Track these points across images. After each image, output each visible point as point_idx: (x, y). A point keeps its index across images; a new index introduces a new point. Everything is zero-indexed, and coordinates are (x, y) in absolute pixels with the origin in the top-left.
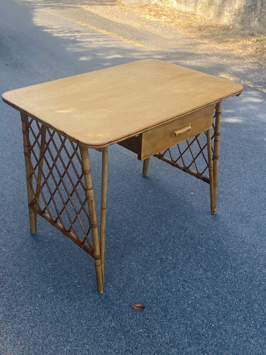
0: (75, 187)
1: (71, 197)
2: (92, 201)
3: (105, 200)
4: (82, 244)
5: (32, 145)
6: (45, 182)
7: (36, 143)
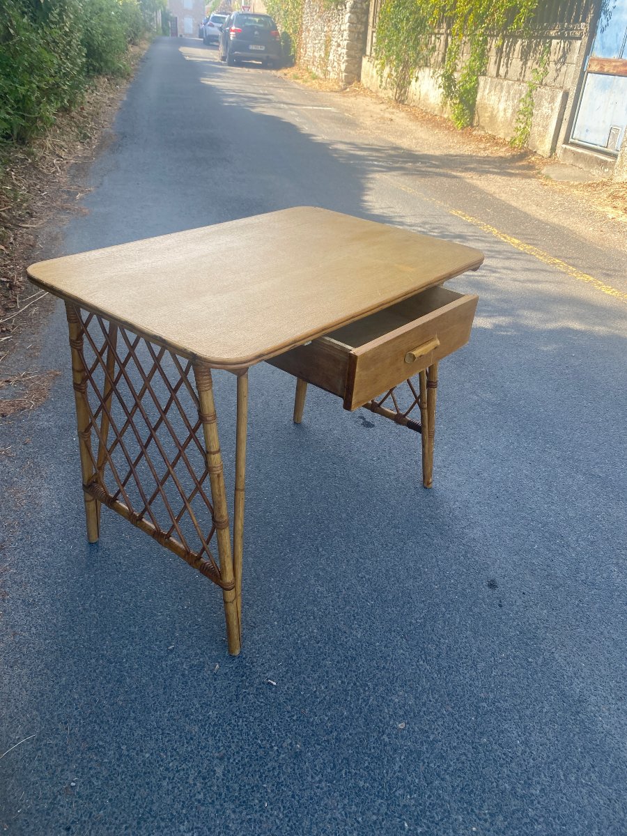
0: (182, 448)
1: (173, 468)
2: (219, 476)
3: (243, 471)
4: (195, 560)
5: (90, 367)
6: (118, 441)
7: (99, 364)
